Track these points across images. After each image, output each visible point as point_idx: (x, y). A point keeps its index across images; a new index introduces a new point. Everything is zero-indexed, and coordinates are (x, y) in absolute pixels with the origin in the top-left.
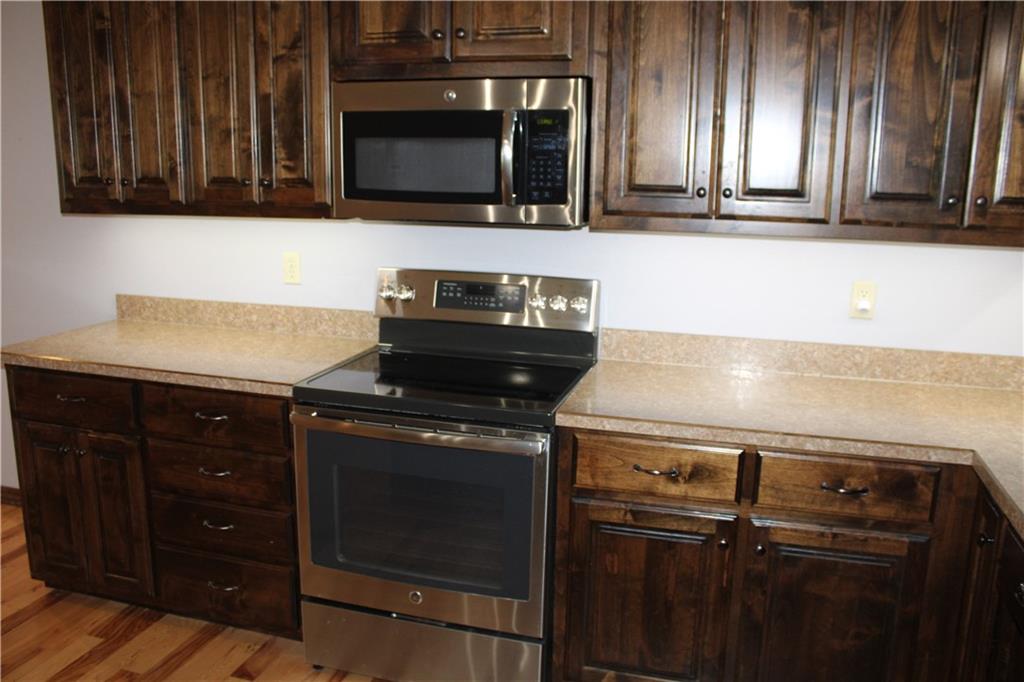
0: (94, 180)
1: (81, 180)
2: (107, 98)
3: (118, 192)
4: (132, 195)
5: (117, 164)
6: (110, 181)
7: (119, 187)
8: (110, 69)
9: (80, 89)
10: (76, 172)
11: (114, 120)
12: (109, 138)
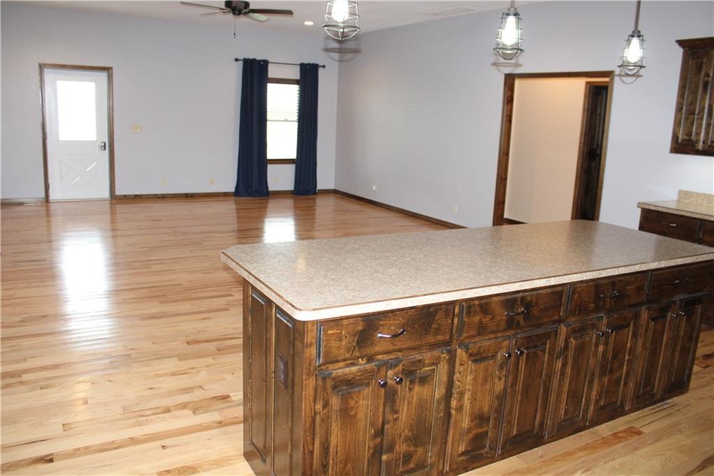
0: (690, 140)
1: (683, 140)
2: (704, 108)
3: (700, 146)
4: (707, 148)
5: (702, 135)
6: (697, 141)
7: (701, 144)
8: (708, 97)
9: (691, 104)
10: (681, 136)
11: (705, 116)
12: (701, 125)
